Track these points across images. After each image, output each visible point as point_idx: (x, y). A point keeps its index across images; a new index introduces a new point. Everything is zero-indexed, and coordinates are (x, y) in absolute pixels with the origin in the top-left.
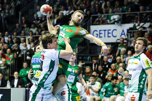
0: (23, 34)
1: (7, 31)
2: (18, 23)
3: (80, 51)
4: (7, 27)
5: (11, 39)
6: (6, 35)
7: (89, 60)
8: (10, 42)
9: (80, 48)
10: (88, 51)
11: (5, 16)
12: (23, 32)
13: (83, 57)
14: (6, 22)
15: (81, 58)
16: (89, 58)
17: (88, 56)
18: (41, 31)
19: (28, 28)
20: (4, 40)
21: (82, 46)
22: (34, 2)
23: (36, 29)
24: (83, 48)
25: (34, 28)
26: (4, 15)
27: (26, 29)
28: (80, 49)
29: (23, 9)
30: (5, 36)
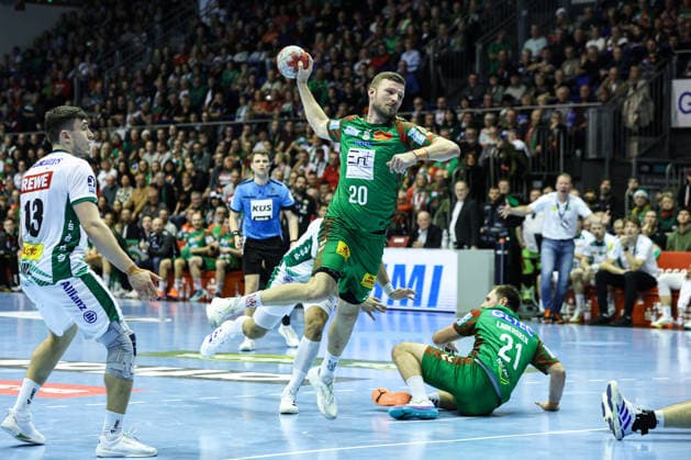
0: (487, 103)
1: (442, 95)
2: (474, 73)
3: (643, 150)
4: (444, 84)
5: (452, 115)
6: (439, 105)
7: (671, 174)
8: (450, 124)
9: (643, 140)
10: (667, 149)
11: (436, 55)
12: (487, 97)
13: (651, 166)
14: (439, 69)
15: (646, 168)
16: (669, 167)
17: (666, 164)
18: (537, 94)
19: (501, 88)
20: (434, 118)
21: (651, 135)
22: (515, 17)
23: (523, 88)
24: (651, 140)
25: (517, 86)
26: (434, 52)
27: (494, 90)
28: (646, 144)
29: (486, 35)
30: (436, 108)
